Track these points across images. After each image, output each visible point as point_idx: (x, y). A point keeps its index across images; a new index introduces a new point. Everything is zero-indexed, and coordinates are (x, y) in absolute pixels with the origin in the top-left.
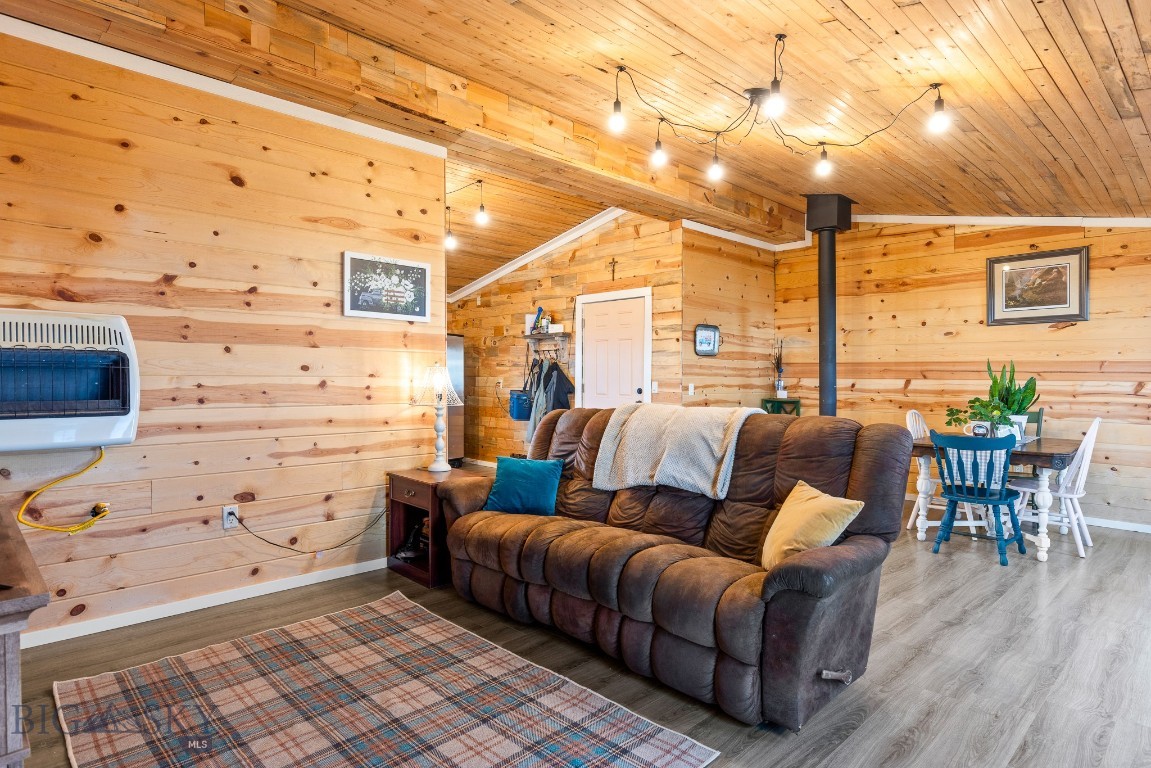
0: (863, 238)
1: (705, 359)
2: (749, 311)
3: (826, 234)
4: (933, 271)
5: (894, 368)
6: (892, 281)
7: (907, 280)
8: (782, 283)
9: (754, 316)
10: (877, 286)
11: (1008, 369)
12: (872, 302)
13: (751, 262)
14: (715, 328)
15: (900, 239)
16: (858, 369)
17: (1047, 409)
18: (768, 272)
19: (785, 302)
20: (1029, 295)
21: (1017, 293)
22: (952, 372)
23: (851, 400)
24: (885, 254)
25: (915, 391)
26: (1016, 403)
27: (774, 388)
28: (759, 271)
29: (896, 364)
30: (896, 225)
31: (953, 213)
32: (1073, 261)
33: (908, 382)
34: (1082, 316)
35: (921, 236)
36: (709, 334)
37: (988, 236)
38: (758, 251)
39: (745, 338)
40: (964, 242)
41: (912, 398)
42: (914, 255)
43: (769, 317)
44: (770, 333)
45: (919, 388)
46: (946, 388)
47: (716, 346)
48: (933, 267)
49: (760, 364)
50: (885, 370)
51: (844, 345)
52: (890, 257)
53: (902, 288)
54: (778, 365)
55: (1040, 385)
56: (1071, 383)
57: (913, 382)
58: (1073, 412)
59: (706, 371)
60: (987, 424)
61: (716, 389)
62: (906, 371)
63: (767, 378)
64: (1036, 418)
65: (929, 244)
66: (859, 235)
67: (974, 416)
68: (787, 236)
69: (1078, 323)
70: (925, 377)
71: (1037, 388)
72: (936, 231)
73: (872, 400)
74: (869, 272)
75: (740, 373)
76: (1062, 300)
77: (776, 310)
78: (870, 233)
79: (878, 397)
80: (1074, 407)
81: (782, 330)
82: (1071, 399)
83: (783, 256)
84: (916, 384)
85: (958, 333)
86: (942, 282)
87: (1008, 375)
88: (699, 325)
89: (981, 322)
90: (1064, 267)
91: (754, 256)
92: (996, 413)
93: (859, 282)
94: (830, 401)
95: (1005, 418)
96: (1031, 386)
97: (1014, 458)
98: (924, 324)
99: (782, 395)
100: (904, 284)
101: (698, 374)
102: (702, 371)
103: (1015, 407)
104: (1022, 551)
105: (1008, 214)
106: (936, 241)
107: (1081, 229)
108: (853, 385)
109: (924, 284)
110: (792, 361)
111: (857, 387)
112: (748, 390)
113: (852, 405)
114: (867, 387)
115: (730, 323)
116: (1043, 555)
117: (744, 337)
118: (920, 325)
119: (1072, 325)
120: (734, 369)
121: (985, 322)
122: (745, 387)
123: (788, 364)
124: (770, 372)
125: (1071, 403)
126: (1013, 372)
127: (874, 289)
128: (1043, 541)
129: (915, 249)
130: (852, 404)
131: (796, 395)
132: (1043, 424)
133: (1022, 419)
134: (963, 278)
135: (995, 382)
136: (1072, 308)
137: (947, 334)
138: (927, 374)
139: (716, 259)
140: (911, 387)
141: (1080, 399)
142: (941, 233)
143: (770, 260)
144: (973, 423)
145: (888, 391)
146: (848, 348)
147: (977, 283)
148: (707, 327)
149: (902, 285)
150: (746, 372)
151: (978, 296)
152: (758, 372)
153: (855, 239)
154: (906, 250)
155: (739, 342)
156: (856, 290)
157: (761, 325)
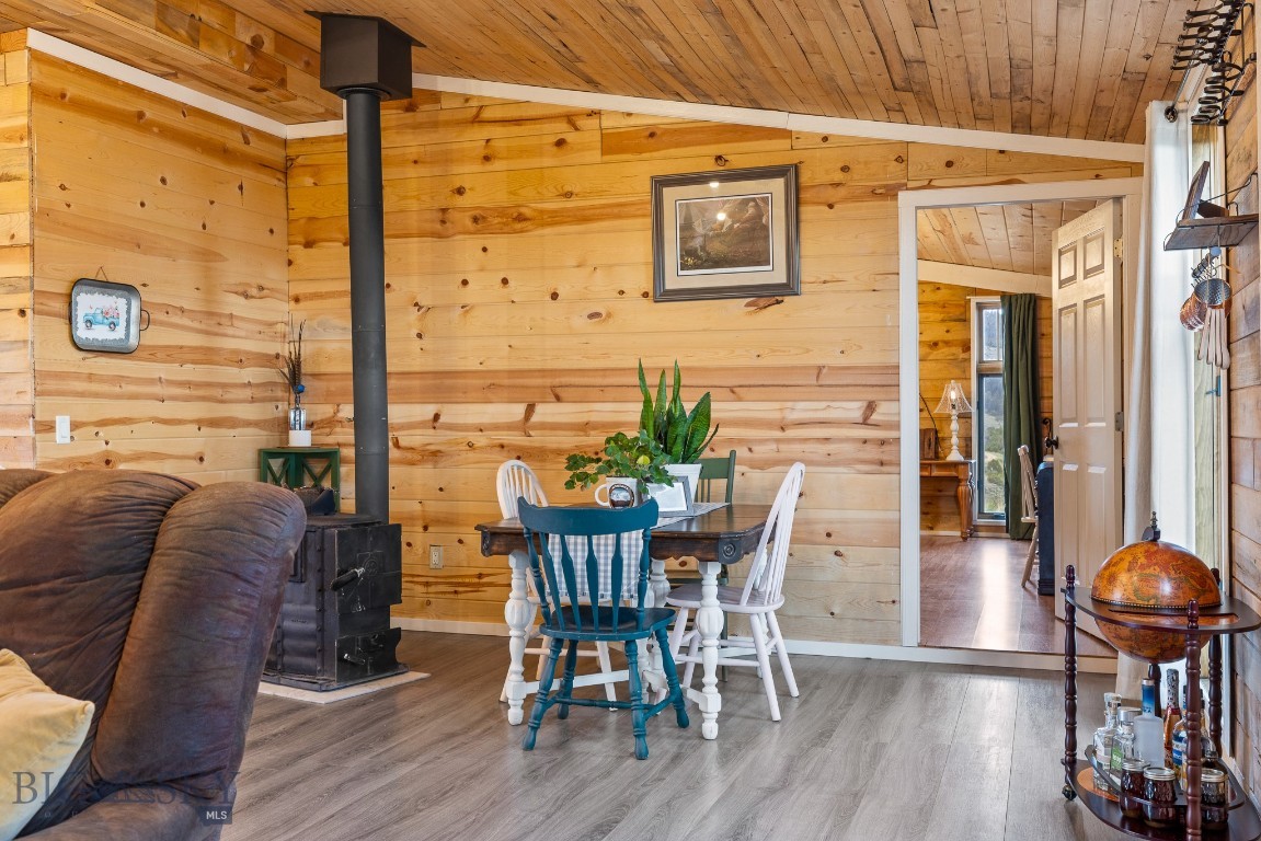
0: (447, 124)
1: (103, 361)
2: (223, 259)
3: (360, 99)
4: (568, 195)
5: (506, 382)
6: (501, 212)
7: (526, 212)
8: (302, 208)
9: (236, 269)
10: (476, 220)
11: (670, 380)
12: (466, 250)
13: (225, 153)
14: (128, 289)
15: (515, 130)
16: (443, 385)
17: (742, 452)
18: (272, 181)
19: (308, 245)
20: (716, 247)
21: (697, 243)
22: (603, 387)
23: (433, 448)
24: (487, 158)
25: (543, 426)
26: (679, 440)
27: (285, 426)
28: (247, 174)
29: (512, 373)
30: (506, 103)
31: (593, 85)
32: (776, 186)
33: (530, 409)
34: (789, 288)
35: (547, 127)
36: (116, 303)
37: (653, 136)
38: (246, 132)
39: (213, 319)
40: (617, 144)
41: (538, 439)
42: (535, 162)
43: (275, 275)
44: (279, 310)
45: (549, 419)
46: (594, 418)
47: (134, 329)
48: (568, 188)
49: (250, 374)
50: (492, 386)
51: (420, 336)
52: (497, 165)
53: (518, 226)
54: (295, 378)
55: (718, 410)
56: (777, 405)
57: (539, 408)
58: (782, 456)
59: (105, 388)
60: (631, 482)
61: (134, 427)
62: (527, 387)
63: (271, 406)
64: (724, 468)
65: (560, 143)
66: (443, 116)
67: (609, 467)
68: (299, 104)
69: (786, 299)
70: (558, 399)
71: (713, 415)
72: (570, 118)
73: (470, 445)
74: (460, 191)
75: (201, 392)
76: (761, 258)
77: (290, 263)
78: (460, 115)
79: (480, 440)
80: (783, 447)
81: (302, 305)
82: (778, 434)
83: (303, 149)
84: (545, 412)
85: (609, 315)
86: (583, 217)
87: (669, 394)
88: (79, 282)
89: (645, 295)
90: (765, 200)
91: (234, 141)
92: (643, 460)
93: (444, 211)
94: (375, 448)
95: (657, 469)
96: (703, 411)
97: (659, 545)
98: (555, 296)
99: (301, 439)
100: (520, 218)
101: (82, 395)
102: (95, 387)
103: (678, 448)
104: (683, 723)
105: (680, 97)
106: (571, 137)
107: (784, 134)
108: (437, 417)
109: (555, 219)
110: (323, 369)
111: (442, 419)
112: (223, 431)
113: (433, 456)
114: (460, 420)
115: (173, 283)
116: (711, 728)
117: (210, 314)
118: (548, 298)
119: (778, 302)
120: (188, 384)
121: (651, 294)
122: (214, 423)
123: (314, 375)
124: (279, 393)
125: (778, 441)
126: (678, 385)
127: (469, 223)
128: (711, 701)
129: (536, 151)
130: (436, 454)
131: (331, 440)
132: (737, 478)
133: (692, 471)
134: (616, 210)
135: (647, 402)
136: (775, 274)
137: (592, 316)
138: (562, 393)
139: (130, 135)
140: (535, 418)
141: (790, 433)
142: (581, 122)
143: (276, 155)
144: (607, 482)
145: (496, 427)
146: (426, 343)
147: (640, 221)
148: (106, 286)
149: (516, 220)
150: (217, 393)
151: (639, 245)
152: (248, 393)
153: (434, 125)
154: (524, 152)
155: (196, 325)
156: (438, 226)
157: (254, 292)
